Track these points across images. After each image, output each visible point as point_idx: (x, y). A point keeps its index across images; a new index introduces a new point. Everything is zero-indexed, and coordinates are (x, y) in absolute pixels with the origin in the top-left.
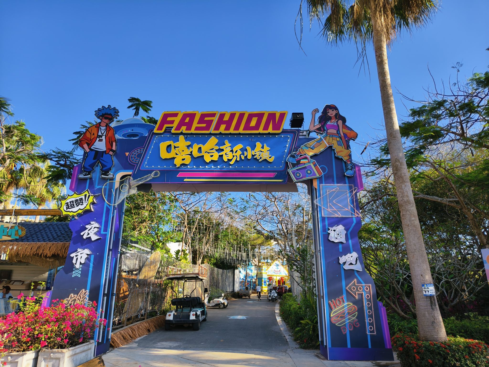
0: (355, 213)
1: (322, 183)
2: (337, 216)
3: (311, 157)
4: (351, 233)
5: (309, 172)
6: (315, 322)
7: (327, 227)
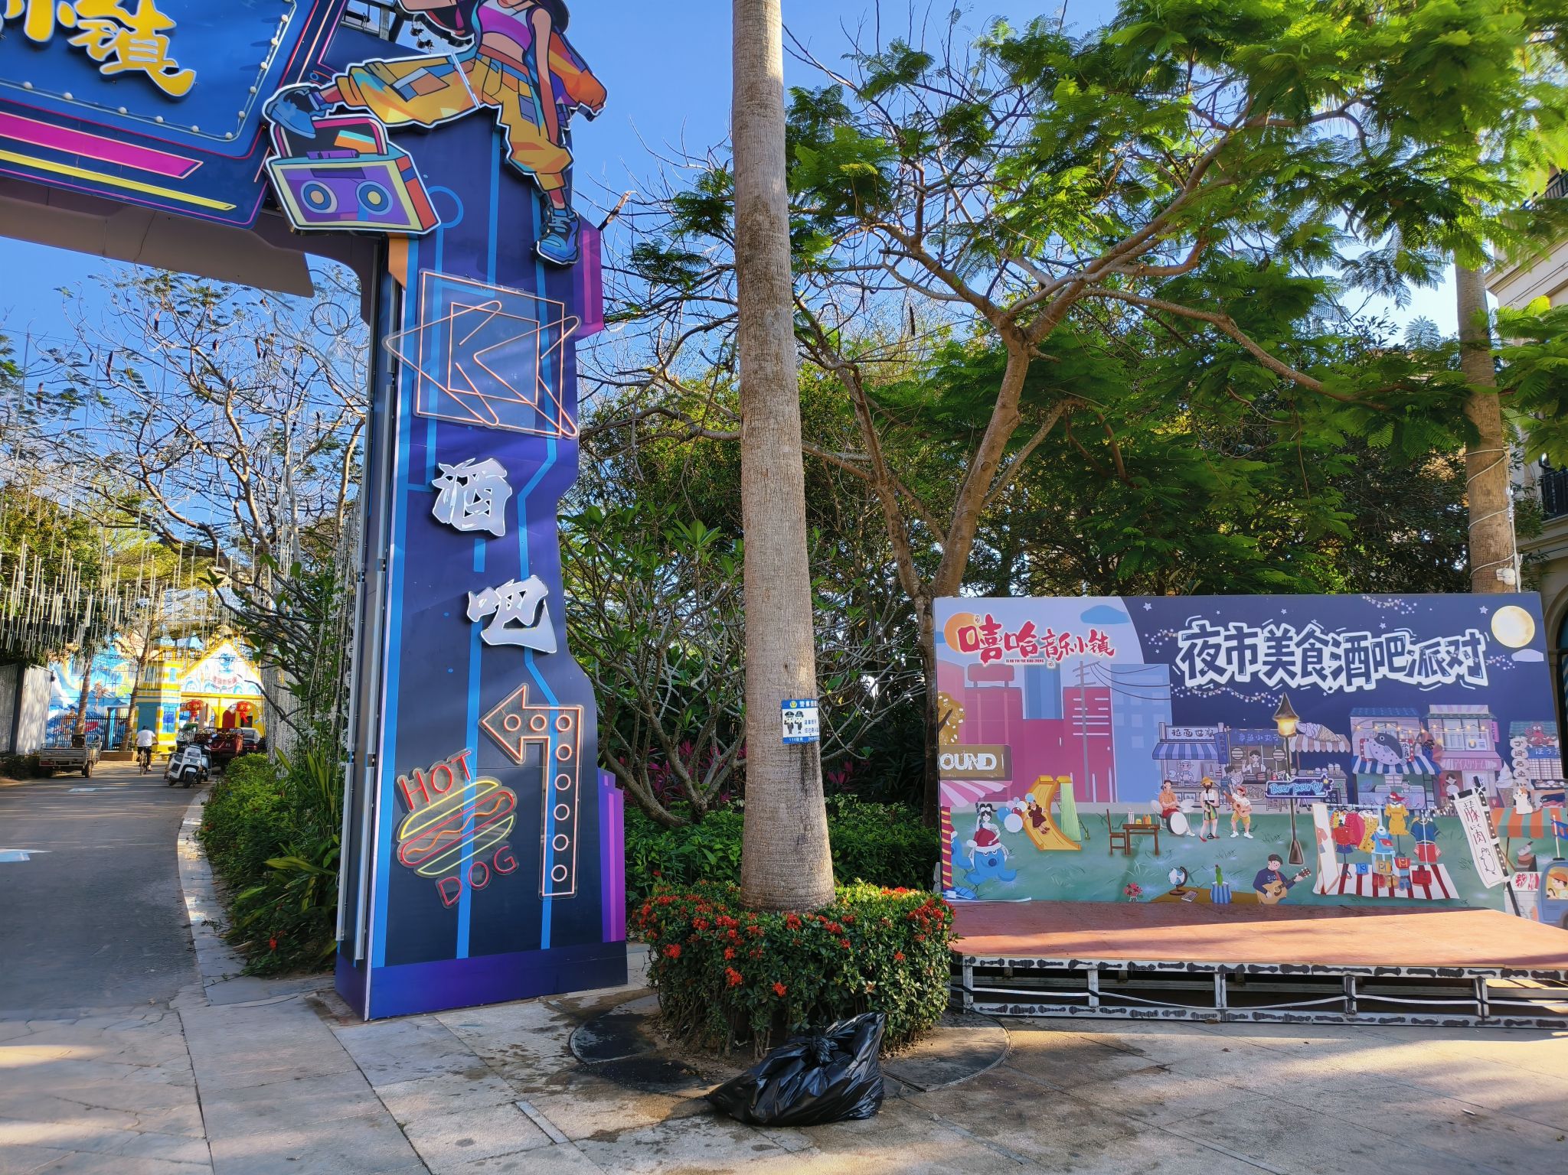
0: (557, 421)
1: (432, 267)
2: (481, 420)
3: (395, 133)
4: (528, 500)
5: (374, 198)
6: (327, 861)
7: (430, 462)
